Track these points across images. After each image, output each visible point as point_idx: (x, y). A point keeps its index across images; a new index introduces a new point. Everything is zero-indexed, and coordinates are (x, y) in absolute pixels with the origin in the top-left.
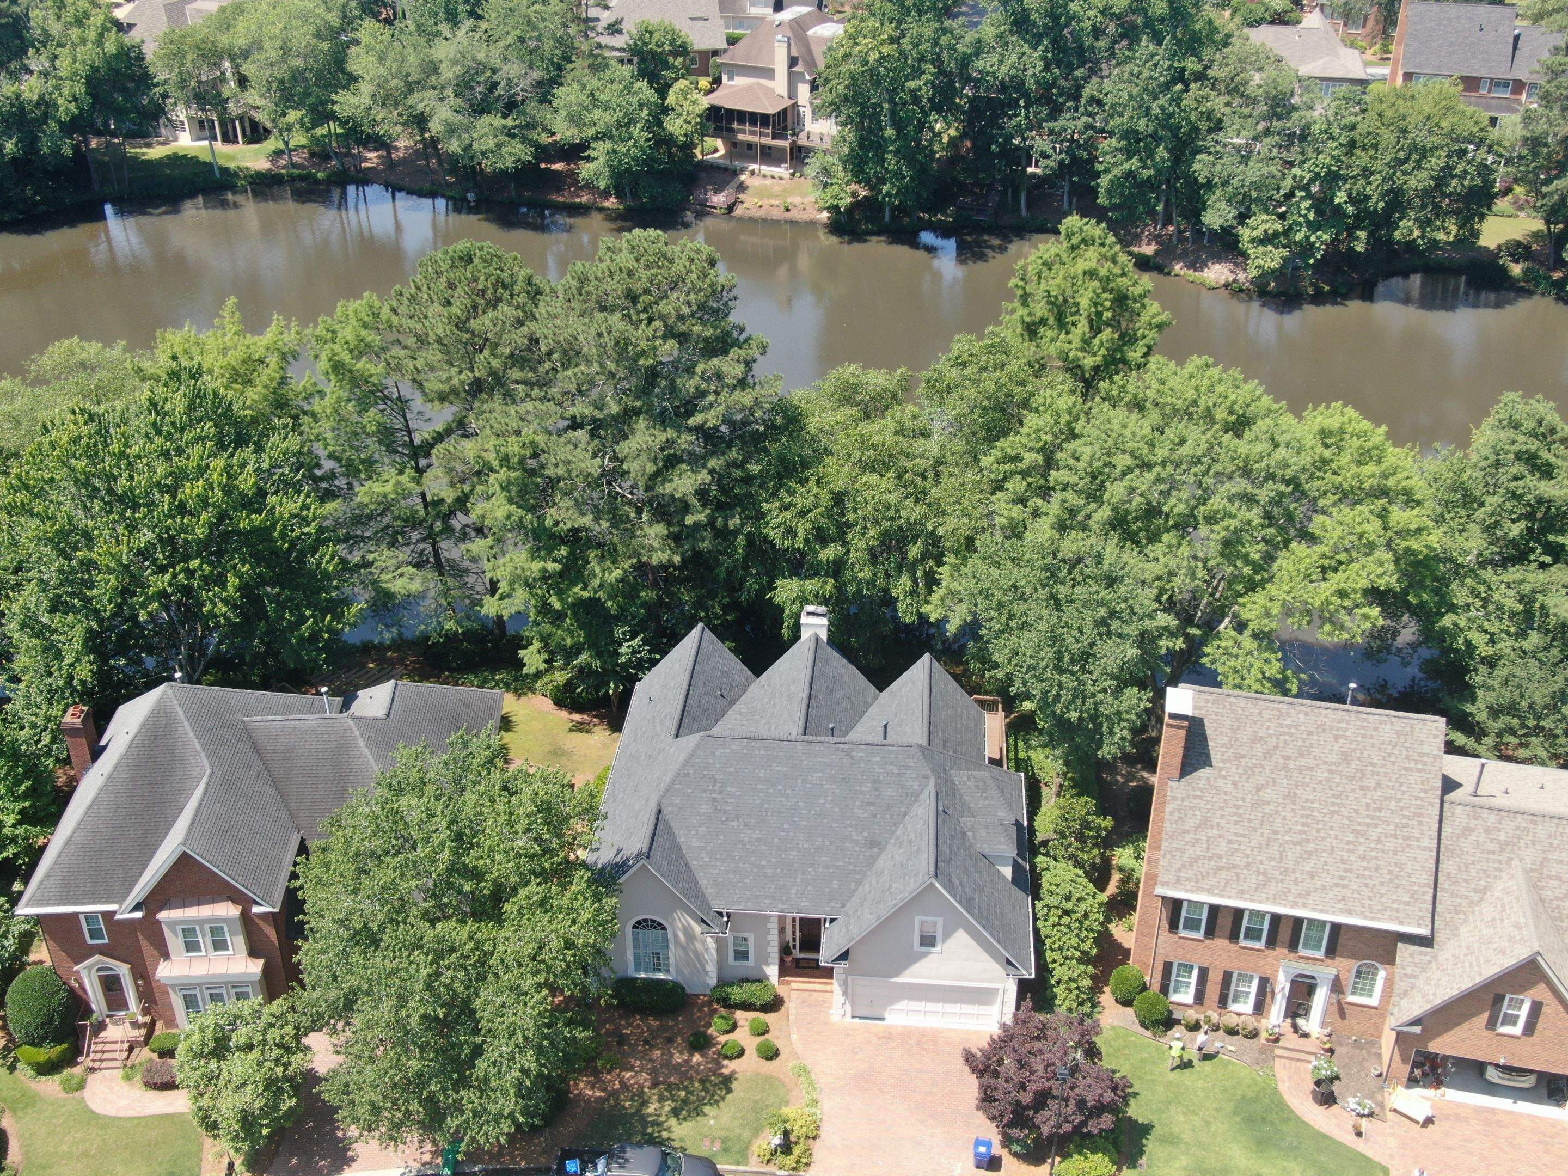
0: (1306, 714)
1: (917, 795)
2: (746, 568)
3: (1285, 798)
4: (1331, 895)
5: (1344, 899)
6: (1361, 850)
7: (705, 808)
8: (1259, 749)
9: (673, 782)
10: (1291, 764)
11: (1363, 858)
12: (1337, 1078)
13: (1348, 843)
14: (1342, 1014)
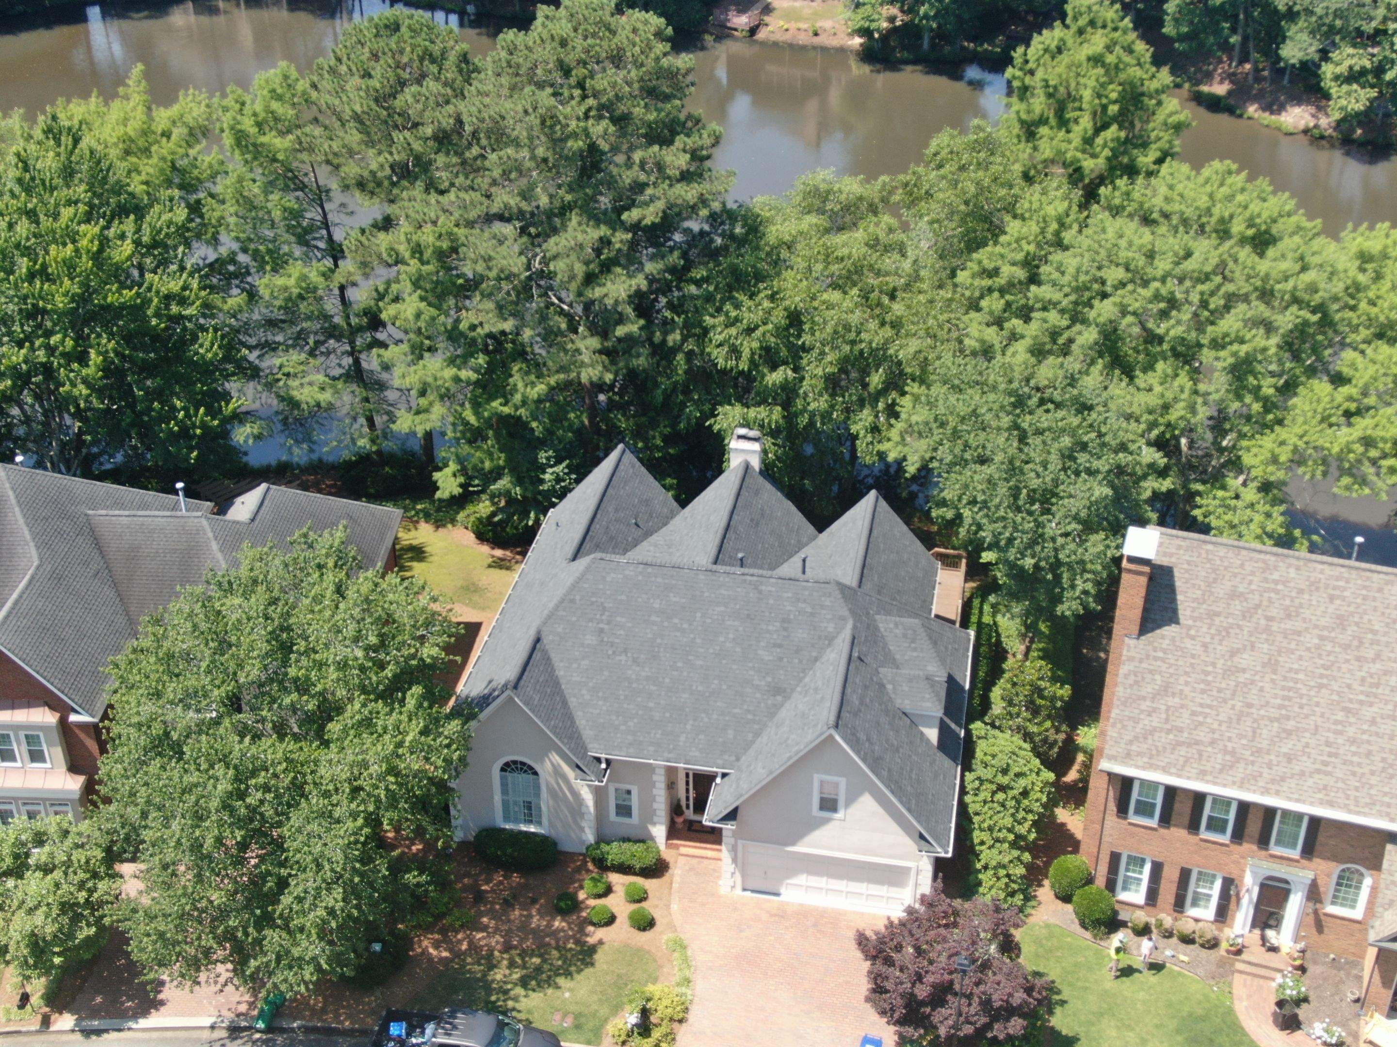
0: (1298, 568)
1: (831, 639)
2: (687, 392)
3: (1264, 665)
4: (1310, 782)
5: (1325, 787)
6: (1351, 731)
7: (590, 639)
8: (1237, 606)
9: (557, 608)
10: (1275, 627)
11: (1353, 741)
12: (1306, 1000)
13: (1336, 722)
14: (1319, 927)
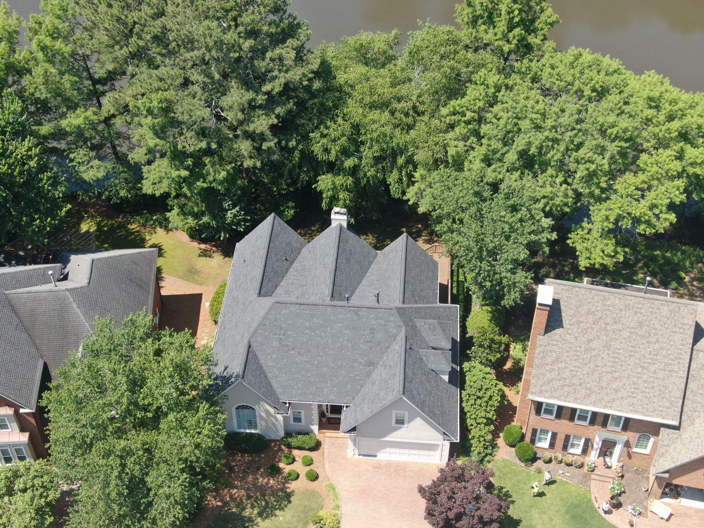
0: (620, 299)
1: (395, 337)
3: (604, 347)
4: (626, 402)
5: (633, 404)
6: (645, 377)
7: (275, 344)
8: (591, 318)
9: (257, 329)
10: (609, 328)
11: (646, 382)
12: (624, 492)
13: (638, 373)
14: (630, 456)
